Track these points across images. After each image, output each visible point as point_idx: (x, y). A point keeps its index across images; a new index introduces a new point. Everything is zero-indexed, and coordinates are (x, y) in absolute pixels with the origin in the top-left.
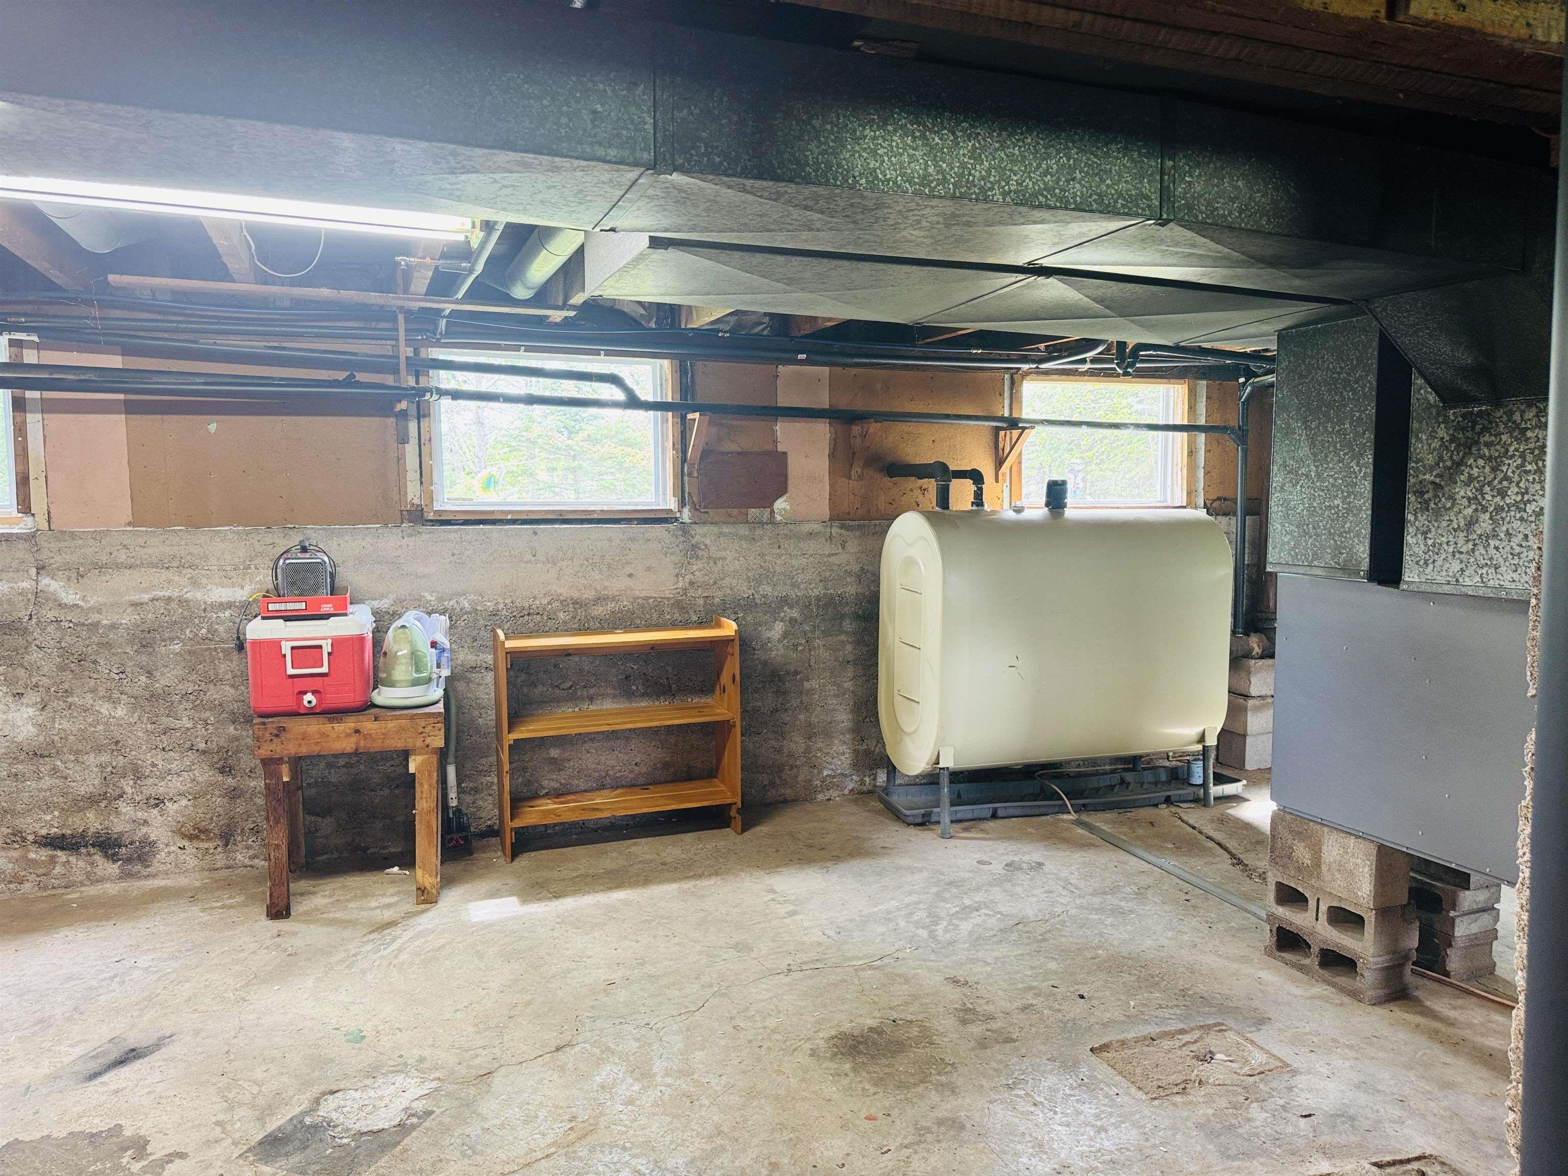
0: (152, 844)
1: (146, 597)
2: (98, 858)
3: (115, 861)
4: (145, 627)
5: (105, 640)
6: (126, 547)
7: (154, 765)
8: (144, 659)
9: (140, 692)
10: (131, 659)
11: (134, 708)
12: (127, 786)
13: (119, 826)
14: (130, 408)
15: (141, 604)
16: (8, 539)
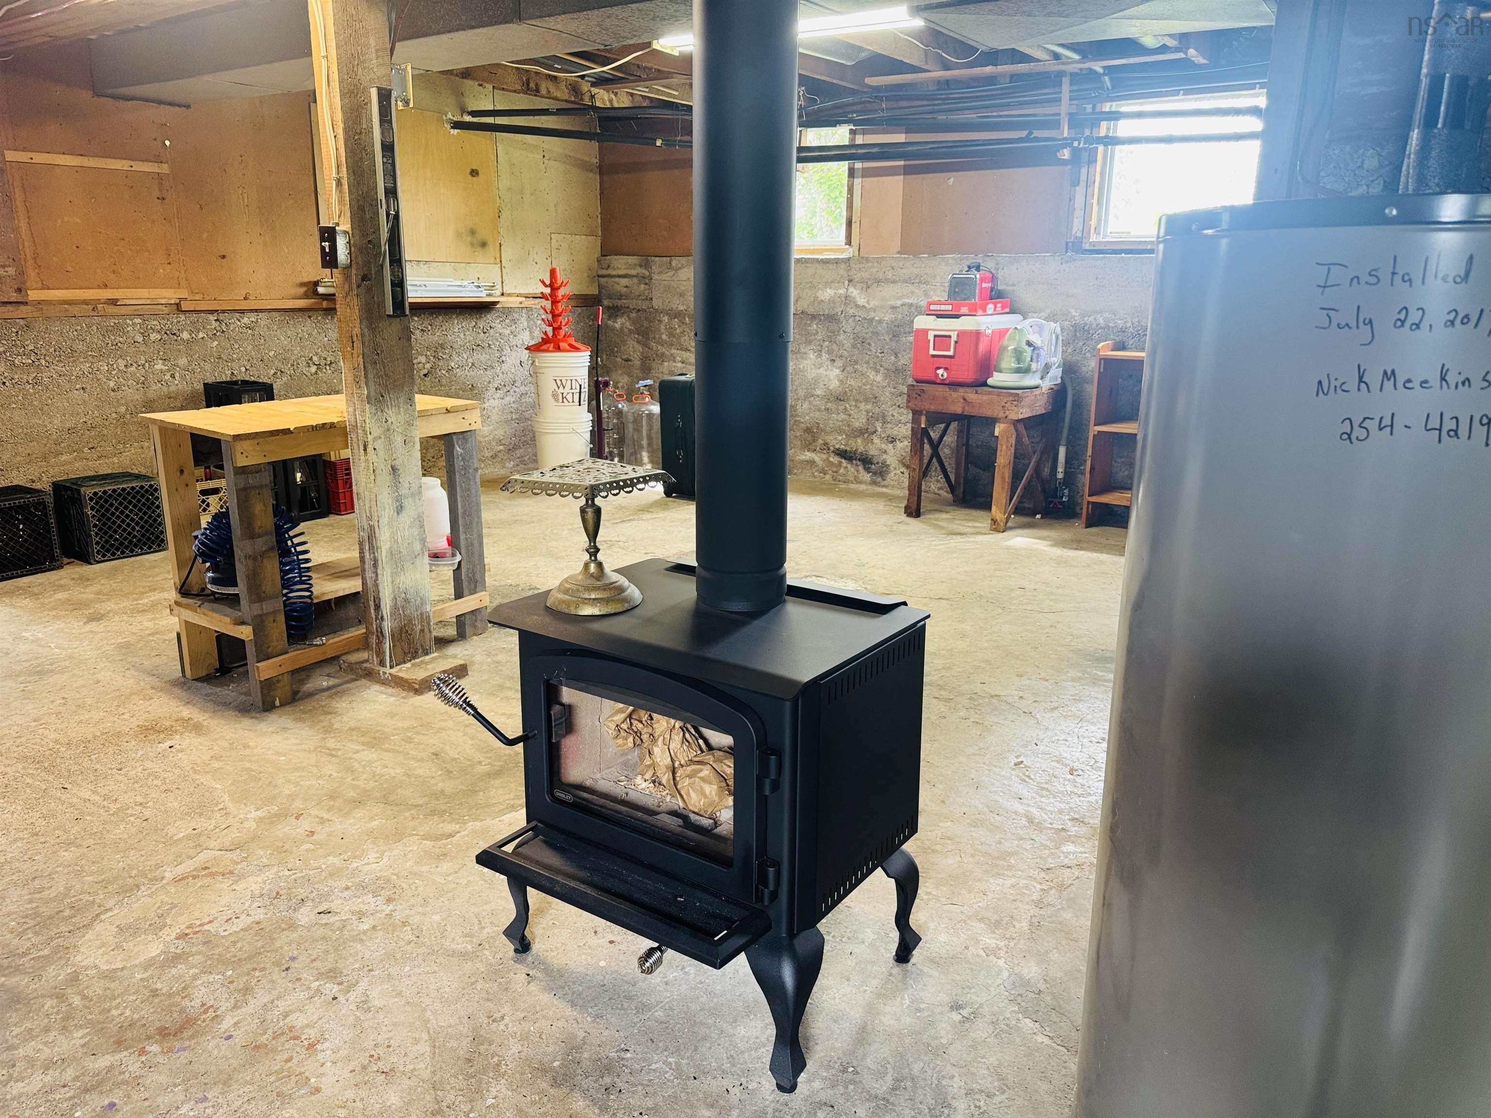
0: (888, 466)
1: (899, 303)
2: (861, 468)
3: (869, 472)
4: (896, 323)
5: (875, 330)
6: (893, 268)
7: (893, 416)
8: (894, 344)
9: (891, 367)
10: (887, 344)
11: (886, 376)
12: (878, 426)
13: (873, 452)
14: (907, 171)
15: (896, 307)
16: (837, 261)
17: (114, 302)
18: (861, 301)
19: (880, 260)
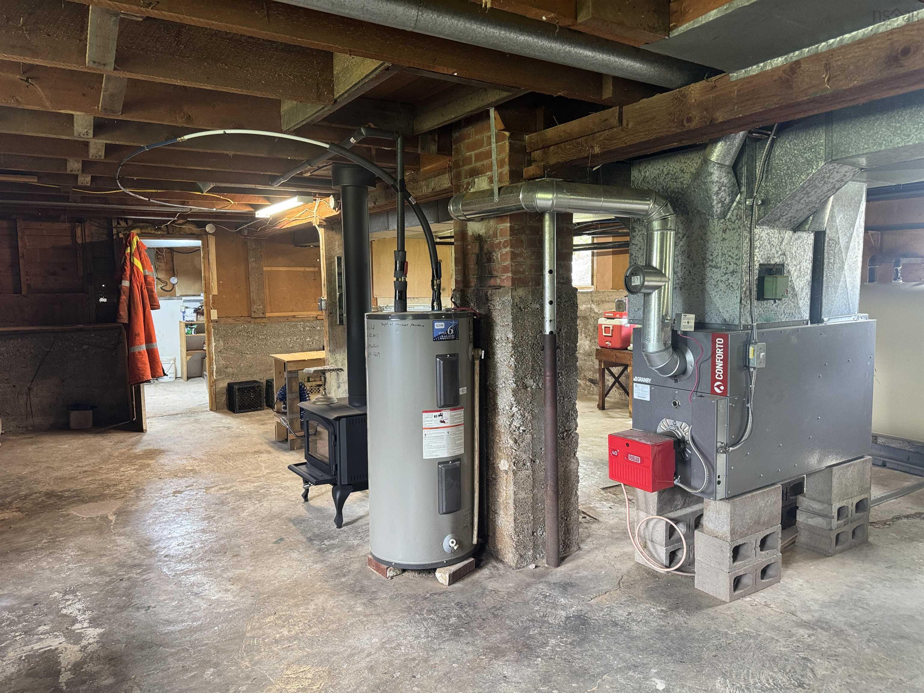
6: (608, 296)
16: (587, 293)
17: (294, 317)
18: (596, 311)
19: (603, 292)
